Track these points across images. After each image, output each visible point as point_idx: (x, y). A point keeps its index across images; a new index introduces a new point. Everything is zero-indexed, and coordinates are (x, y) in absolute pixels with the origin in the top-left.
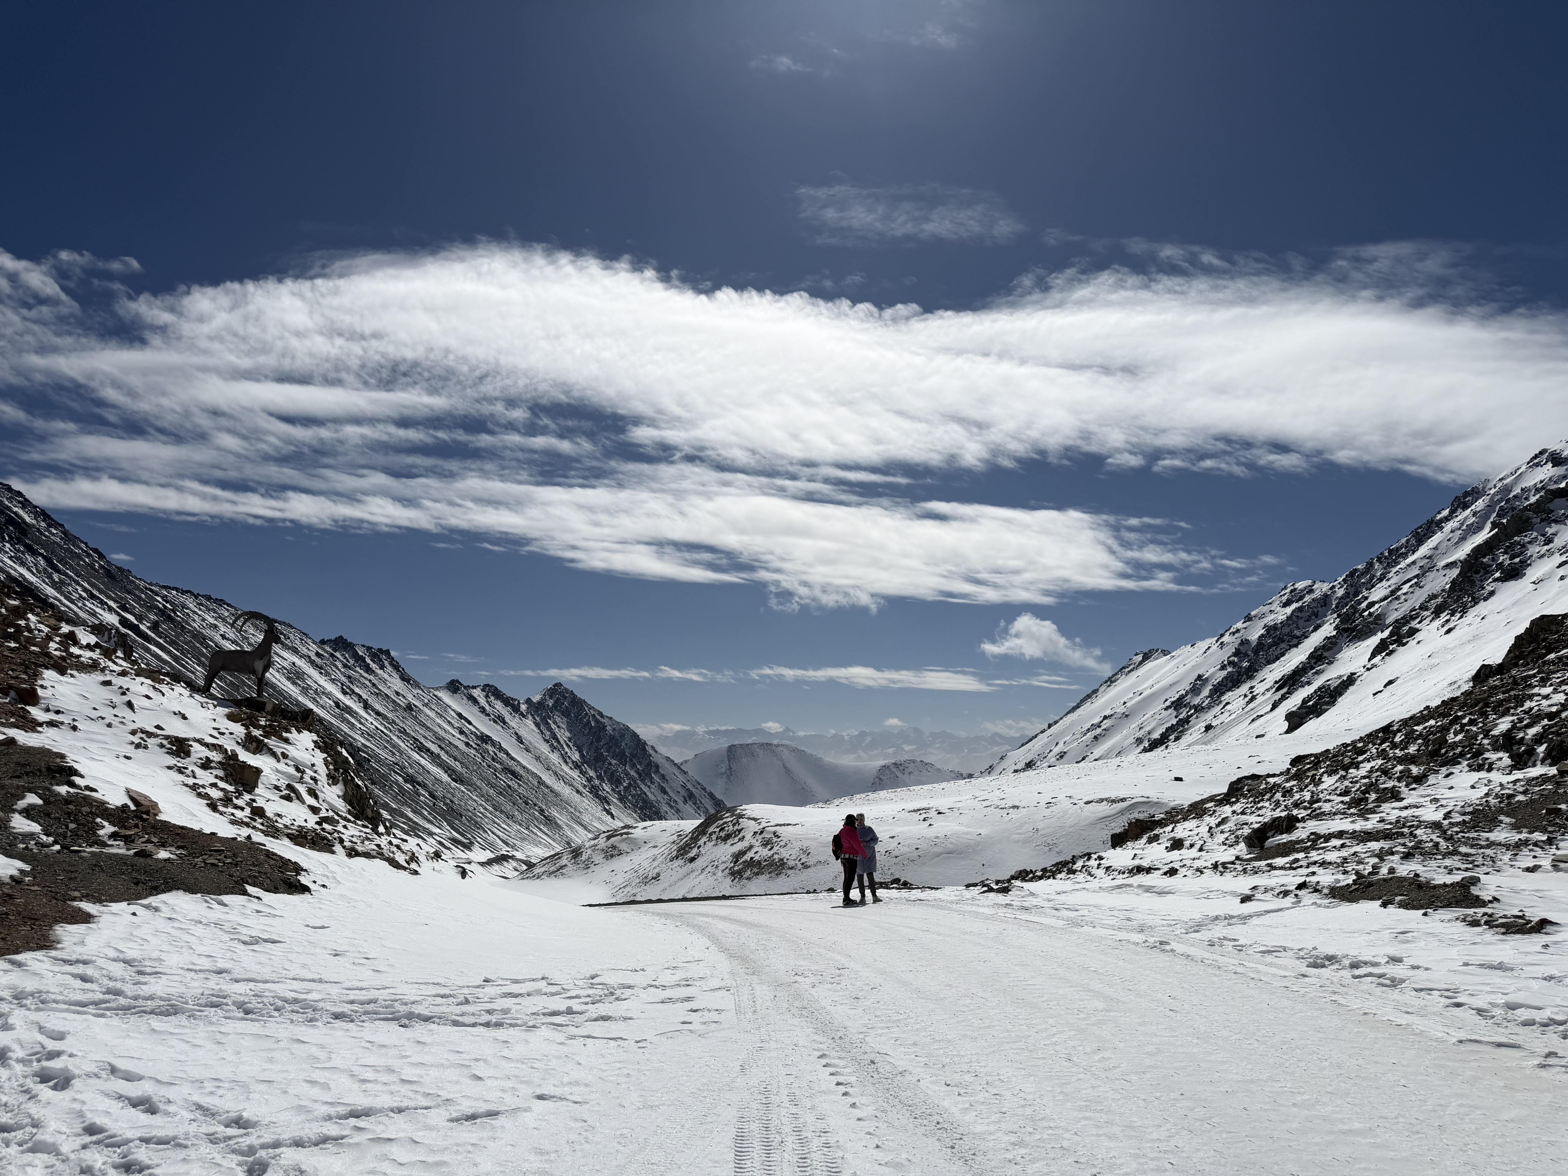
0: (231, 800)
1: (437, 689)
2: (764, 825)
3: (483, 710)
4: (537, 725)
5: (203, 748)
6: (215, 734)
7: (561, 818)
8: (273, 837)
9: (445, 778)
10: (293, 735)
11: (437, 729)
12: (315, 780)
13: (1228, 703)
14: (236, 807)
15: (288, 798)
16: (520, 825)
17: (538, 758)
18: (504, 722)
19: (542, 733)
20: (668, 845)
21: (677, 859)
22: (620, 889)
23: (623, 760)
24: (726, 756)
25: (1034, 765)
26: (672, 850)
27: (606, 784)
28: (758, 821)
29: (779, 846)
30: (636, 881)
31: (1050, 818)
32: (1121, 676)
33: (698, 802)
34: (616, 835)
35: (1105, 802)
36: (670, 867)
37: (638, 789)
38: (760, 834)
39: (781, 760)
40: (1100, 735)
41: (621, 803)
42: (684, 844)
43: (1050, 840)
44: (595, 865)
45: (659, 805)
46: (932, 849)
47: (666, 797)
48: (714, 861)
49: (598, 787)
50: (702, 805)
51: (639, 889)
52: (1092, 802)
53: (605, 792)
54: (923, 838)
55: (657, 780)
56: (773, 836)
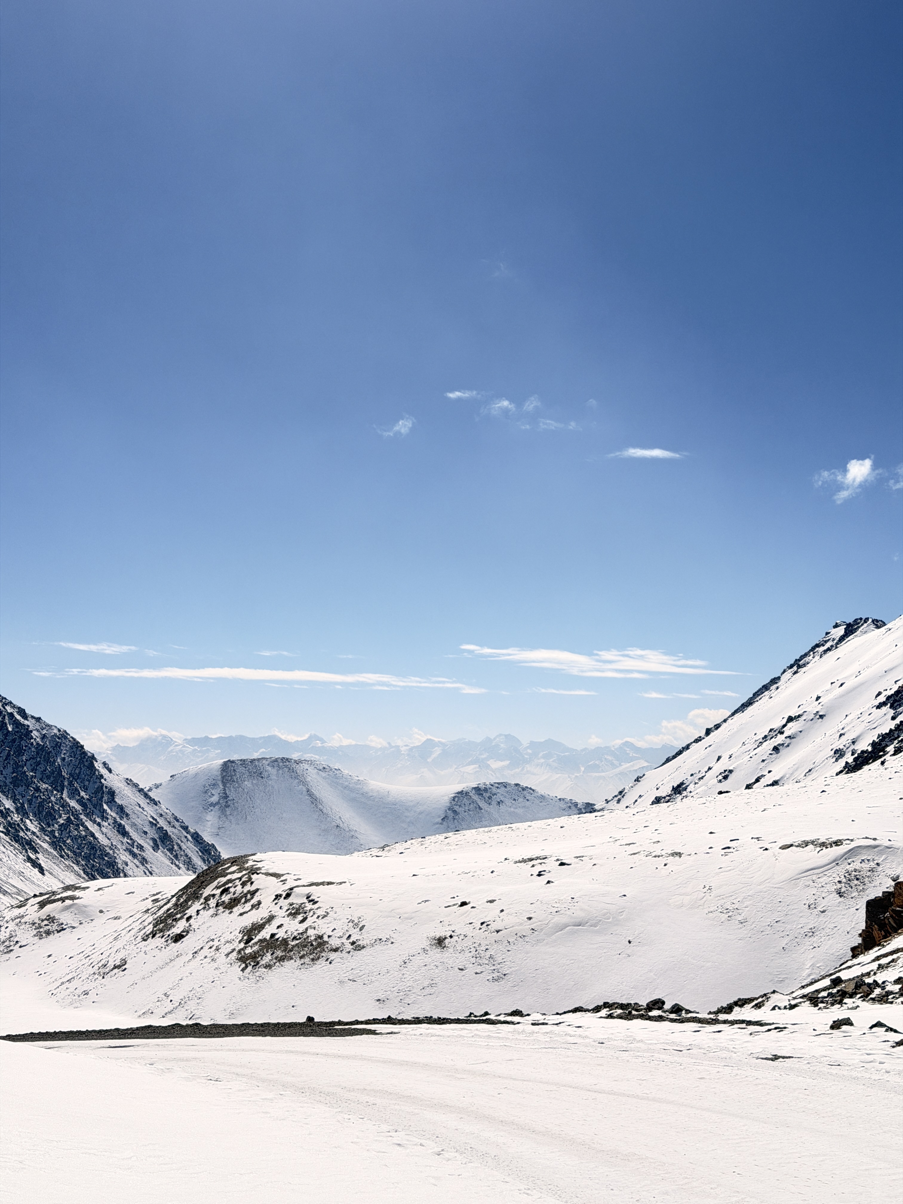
2: (290, 884)
20: (138, 916)
21: (153, 937)
22: (63, 983)
23: (58, 784)
24: (220, 778)
25: (685, 789)
26: (146, 923)
27: (31, 820)
28: (282, 878)
29: (316, 916)
30: (88, 972)
31: (730, 870)
32: (813, 657)
33: (176, 847)
34: (54, 901)
35: (811, 847)
36: (143, 950)
37: (81, 828)
38: (285, 898)
39: (304, 783)
40: (783, 744)
41: (55, 849)
42: (164, 914)
43: (729, 903)
44: (21, 947)
45: (114, 852)
46: (552, 919)
47: (125, 840)
48: (213, 940)
49: (18, 825)
50: (182, 853)
51: (93, 984)
52: (791, 845)
53: (29, 833)
54: (539, 902)
55: (112, 814)
56: (306, 901)
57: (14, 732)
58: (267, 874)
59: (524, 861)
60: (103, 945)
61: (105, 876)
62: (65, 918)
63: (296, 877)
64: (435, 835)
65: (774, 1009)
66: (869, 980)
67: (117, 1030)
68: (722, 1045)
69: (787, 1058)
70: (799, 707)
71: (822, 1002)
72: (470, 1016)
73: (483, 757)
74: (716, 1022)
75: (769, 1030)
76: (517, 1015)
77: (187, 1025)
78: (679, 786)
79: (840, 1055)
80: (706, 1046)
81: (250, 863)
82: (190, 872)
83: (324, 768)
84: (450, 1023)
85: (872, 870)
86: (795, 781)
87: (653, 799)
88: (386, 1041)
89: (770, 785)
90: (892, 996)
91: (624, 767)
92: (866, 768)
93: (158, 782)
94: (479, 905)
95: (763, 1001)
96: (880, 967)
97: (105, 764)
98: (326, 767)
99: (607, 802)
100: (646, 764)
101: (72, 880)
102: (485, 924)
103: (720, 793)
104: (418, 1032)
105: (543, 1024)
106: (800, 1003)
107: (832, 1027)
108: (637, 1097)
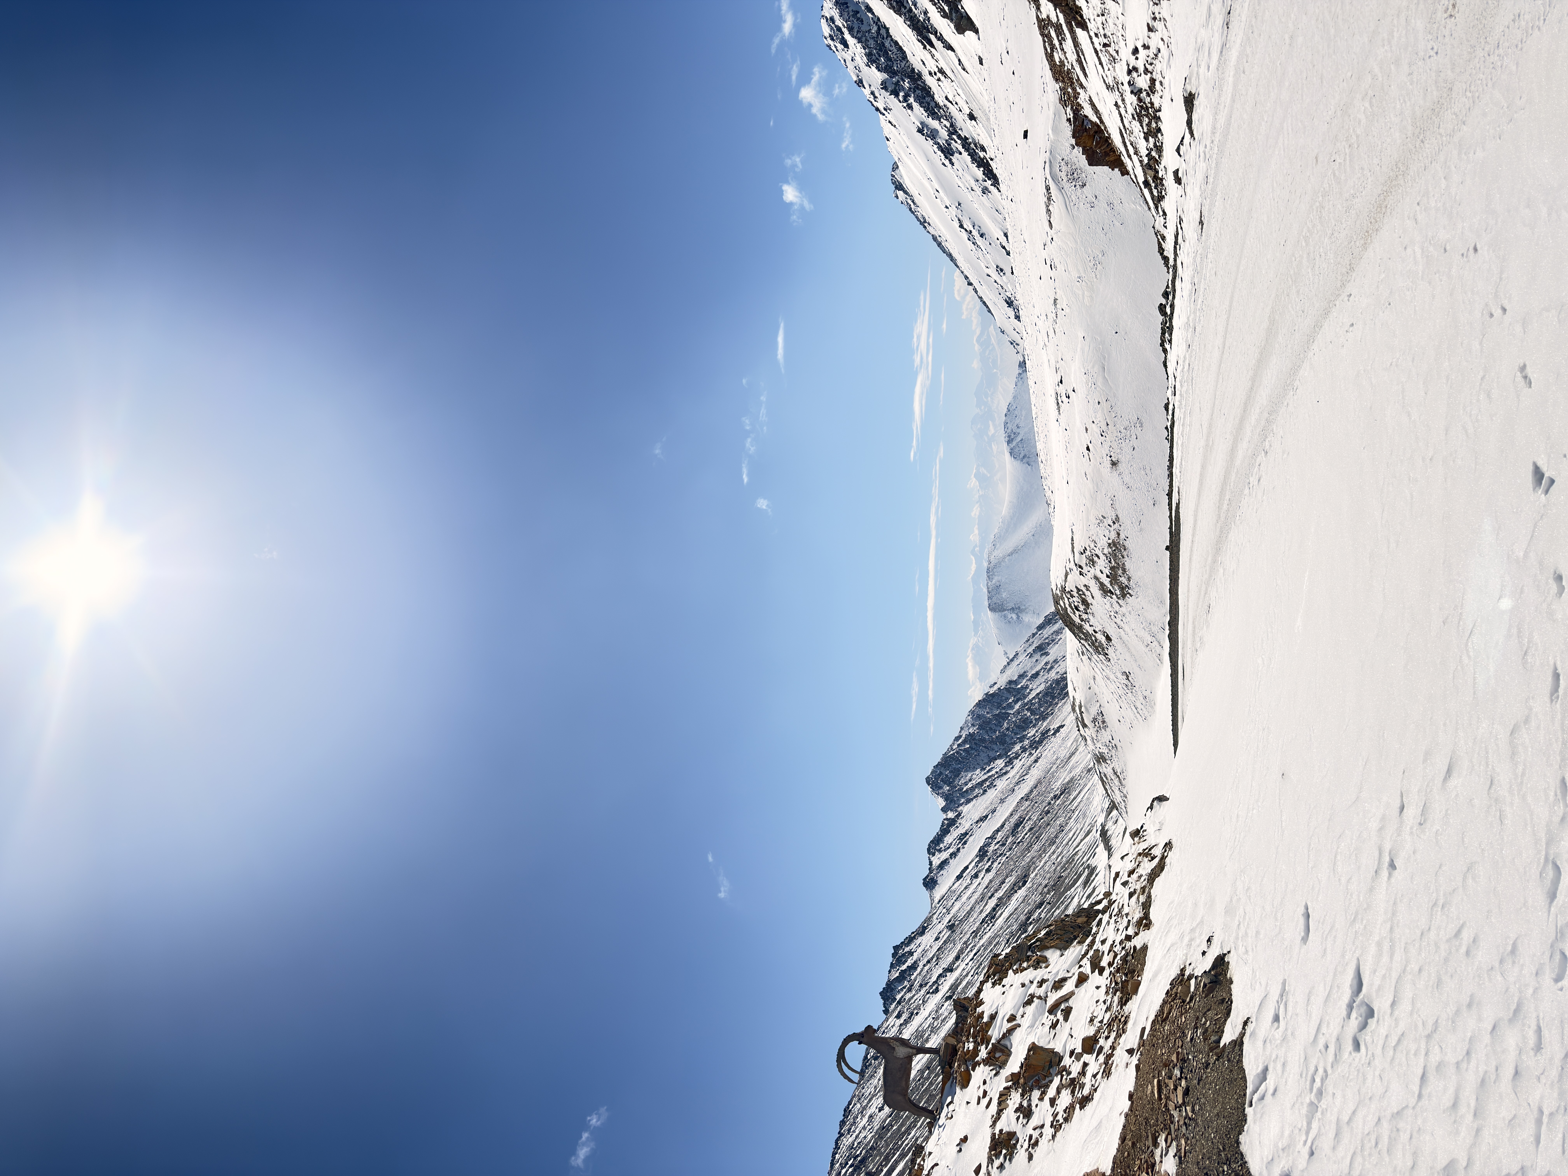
0: (1073, 1080)
1: (932, 900)
2: (1072, 565)
3: (953, 855)
4: (968, 801)
5: (1004, 1117)
6: (985, 1102)
7: (1063, 777)
8: (1126, 1022)
9: (1022, 892)
10: (986, 1010)
11: (973, 900)
12: (1041, 983)
13: (947, 98)
14: (1083, 1073)
15: (1067, 1013)
16: (1070, 818)
17: (1002, 801)
18: (966, 834)
19: (977, 796)
20: (1093, 665)
21: (1107, 655)
22: (1138, 712)
23: (1005, 716)
24: (1000, 613)
25: (1010, 298)
26: (1098, 659)
27: (1028, 733)
28: (1069, 571)
29: (1095, 548)
30: (1131, 696)
31: (1067, 264)
32: (919, 212)
33: (1047, 641)
34: (1082, 718)
35: (1050, 208)
36: (1116, 661)
37: (1033, 701)
38: (1082, 569)
39: (1004, 558)
40: (979, 231)
41: (1047, 718)
42: (1091, 648)
43: (1090, 264)
44: (1113, 739)
45: (1050, 681)
46: (1099, 387)
47: (1041, 673)
48: (1110, 616)
49: (1031, 741)
50: (1050, 637)
51: (1139, 693)
52: (1049, 221)
53: (1037, 735)
54: (1088, 397)
55: (1024, 682)
56: (1084, 555)
57: (970, 743)
58: (1066, 581)
59: (1059, 408)
60: (1113, 687)
61: (1066, 686)
62: (1094, 711)
63: (1068, 562)
64: (1040, 470)
65: (1166, 227)
66: (1146, 160)
67: (1171, 675)
68: (1192, 261)
69: (1201, 214)
70: (952, 220)
71: (1161, 193)
72: (1168, 440)
73: (986, 439)
74: (1175, 267)
75: (1181, 228)
76: (1168, 407)
77: (1169, 630)
78: (1007, 303)
79: (1200, 176)
80: (1192, 272)
81: (1058, 592)
82: (1064, 631)
84: (1173, 453)
85: (1067, 164)
86: (1004, 221)
87: (1016, 321)
88: (1184, 495)
89: (1007, 238)
90: (1157, 143)
91: (994, 342)
92: (995, 171)
93: (1003, 653)
94: (1089, 438)
95: (1160, 235)
96: (1136, 153)
97: (991, 687)
98: (993, 544)
99: (1018, 352)
100: (992, 327)
101: (1069, 707)
102: (1102, 433)
103: (1012, 273)
104: (1178, 474)
105: (1175, 388)
106: (1162, 208)
107: (1180, 184)
108: (1228, 318)
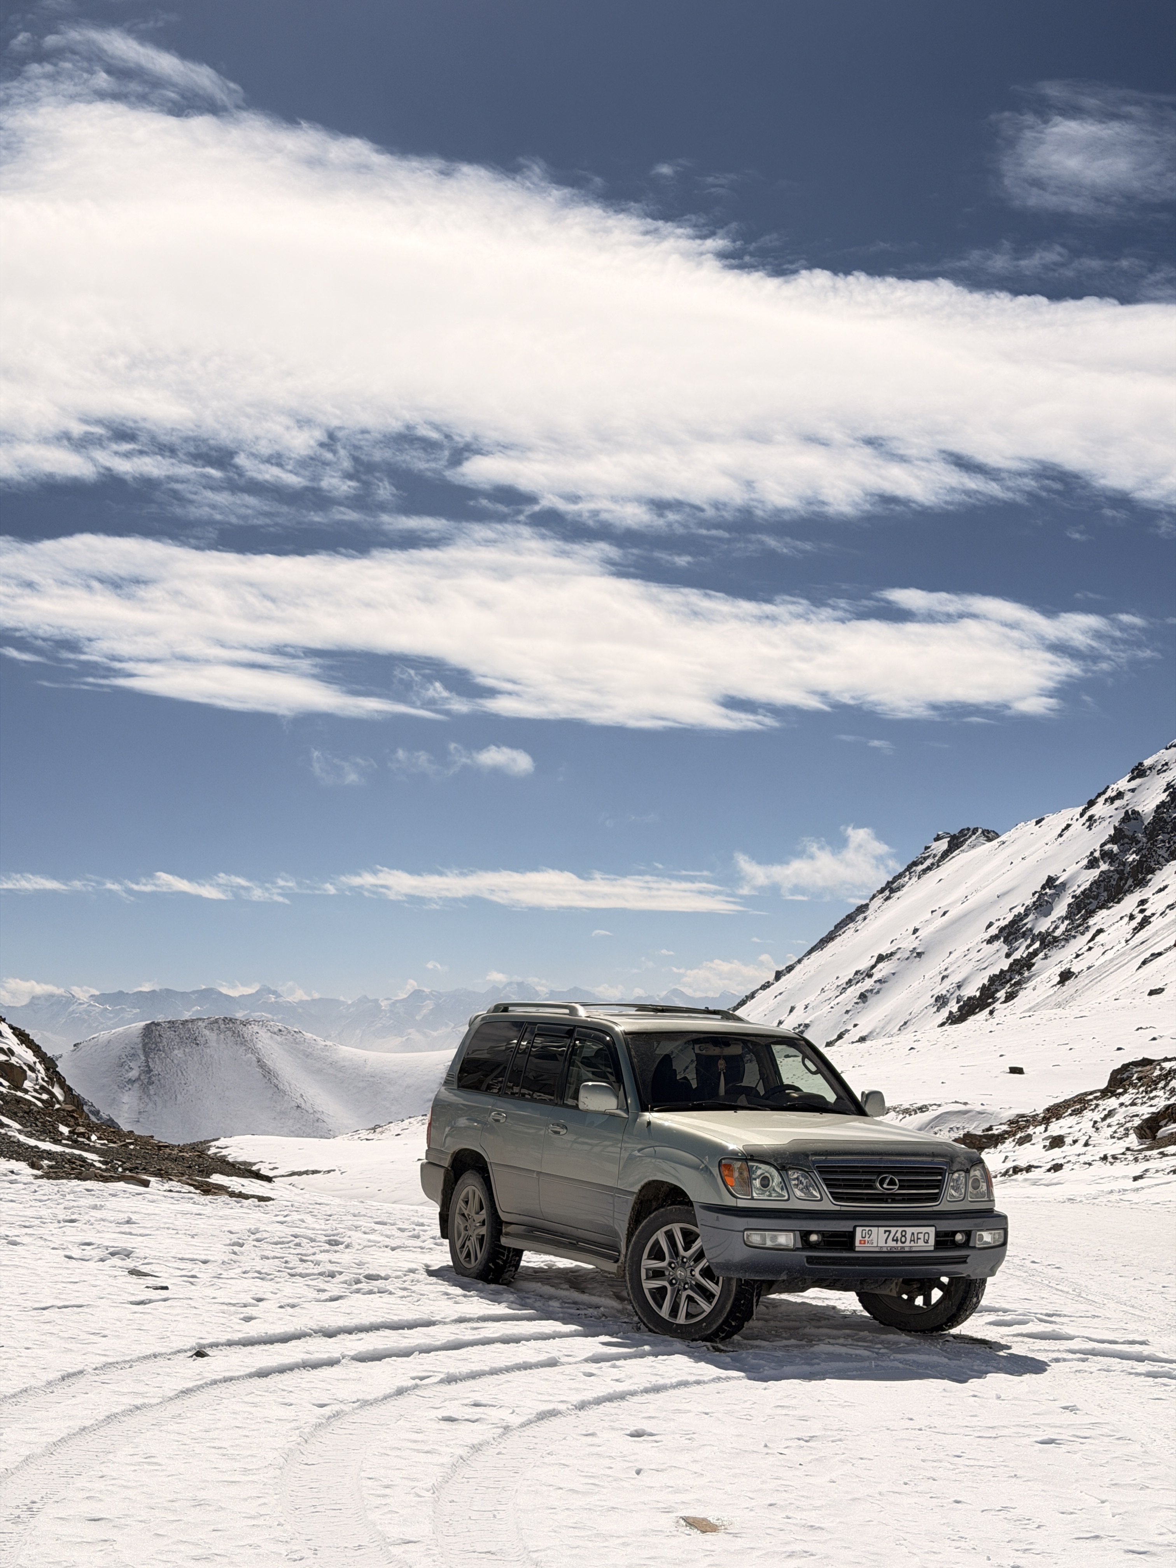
24: (140, 1045)
32: (910, 879)
70: (892, 942)
83: (280, 1030)
86: (887, 1036)
89: (857, 1042)
98: (283, 1029)
